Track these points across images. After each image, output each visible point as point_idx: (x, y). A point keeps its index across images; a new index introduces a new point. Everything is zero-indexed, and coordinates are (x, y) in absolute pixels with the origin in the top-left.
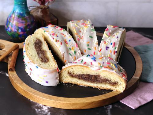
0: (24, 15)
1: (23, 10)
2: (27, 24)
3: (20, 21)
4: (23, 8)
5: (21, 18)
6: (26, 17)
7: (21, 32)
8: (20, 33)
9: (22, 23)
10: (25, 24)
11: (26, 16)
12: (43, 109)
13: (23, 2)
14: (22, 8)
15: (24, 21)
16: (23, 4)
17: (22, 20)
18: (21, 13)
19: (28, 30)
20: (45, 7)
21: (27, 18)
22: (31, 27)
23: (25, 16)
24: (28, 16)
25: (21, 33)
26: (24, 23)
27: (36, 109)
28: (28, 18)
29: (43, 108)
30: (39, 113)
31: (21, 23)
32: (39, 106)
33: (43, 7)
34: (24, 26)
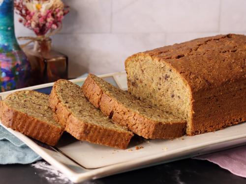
0: (10, 49)
1: (8, 41)
2: (16, 64)
3: (4, 58)
4: (9, 37)
5: (6, 54)
6: (13, 53)
7: (5, 77)
8: (3, 78)
9: (8, 61)
10: (12, 64)
11: (13, 50)
12: (59, 178)
13: (8, 27)
14: (7, 36)
15: (10, 59)
16: (9, 29)
17: (7, 56)
18: (6, 44)
19: (17, 73)
20: (44, 39)
21: (15, 53)
22: (22, 70)
23: (11, 51)
24: (18, 51)
25: (6, 79)
26: (11, 62)
27: (47, 178)
28: (17, 55)
29: (59, 176)
30: (54, 183)
31: (6, 62)
32: (51, 174)
33: (42, 39)
34: (11, 66)
